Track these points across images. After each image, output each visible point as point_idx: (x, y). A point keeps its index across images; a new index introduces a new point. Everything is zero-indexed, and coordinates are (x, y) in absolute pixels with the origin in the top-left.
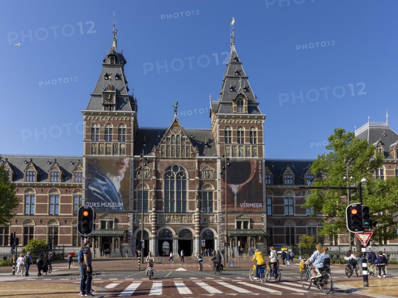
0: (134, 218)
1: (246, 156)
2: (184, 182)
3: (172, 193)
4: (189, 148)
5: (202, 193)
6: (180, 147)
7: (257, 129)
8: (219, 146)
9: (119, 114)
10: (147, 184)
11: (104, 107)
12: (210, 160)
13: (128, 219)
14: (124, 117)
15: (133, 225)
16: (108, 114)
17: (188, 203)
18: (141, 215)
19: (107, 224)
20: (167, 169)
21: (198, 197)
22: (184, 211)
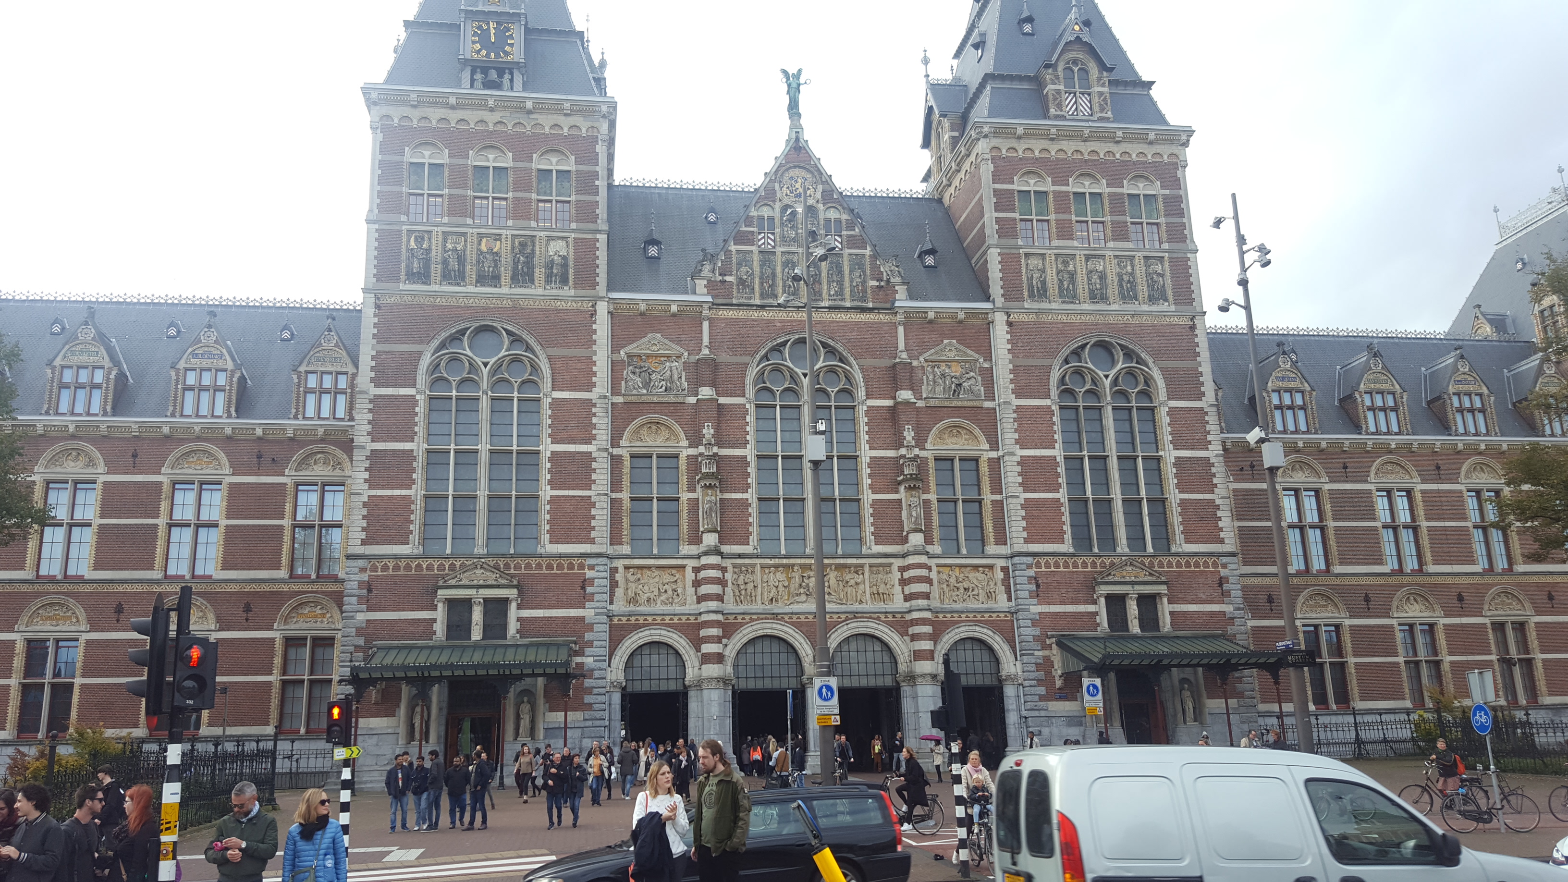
0: (612, 585)
1: (1123, 298)
2: (847, 417)
3: (793, 463)
7: (1156, 189)
8: (994, 258)
9: (540, 107)
10: (670, 421)
11: (466, 75)
12: (961, 316)
13: (583, 588)
14: (566, 123)
15: (610, 617)
16: (491, 103)
17: (867, 511)
18: (649, 567)
19: (477, 615)
20: (766, 357)
21: (917, 483)
22: (852, 548)
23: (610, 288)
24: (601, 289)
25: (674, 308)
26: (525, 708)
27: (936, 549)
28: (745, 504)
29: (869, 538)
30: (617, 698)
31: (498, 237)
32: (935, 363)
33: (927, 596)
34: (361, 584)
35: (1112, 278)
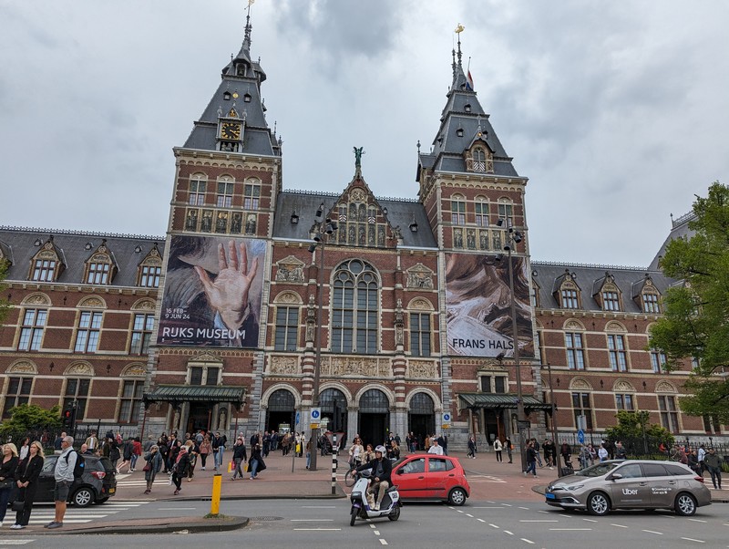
0: (265, 363)
1: (494, 248)
2: (373, 294)
3: (349, 313)
4: (384, 230)
5: (409, 316)
6: (366, 227)
7: (511, 203)
8: (440, 228)
9: (249, 159)
10: (296, 293)
11: (218, 145)
12: (425, 253)
13: (252, 364)
14: (259, 166)
15: (263, 378)
16: (228, 157)
17: (380, 335)
18: (282, 356)
19: (205, 374)
20: (340, 267)
21: (401, 324)
22: (372, 351)
23: (273, 236)
24: (269, 236)
25: (301, 245)
26: (223, 416)
27: (409, 353)
28: (326, 330)
29: (380, 348)
30: (264, 413)
31: (226, 213)
32: (413, 273)
33: (403, 373)
34: (155, 358)
35: (491, 240)
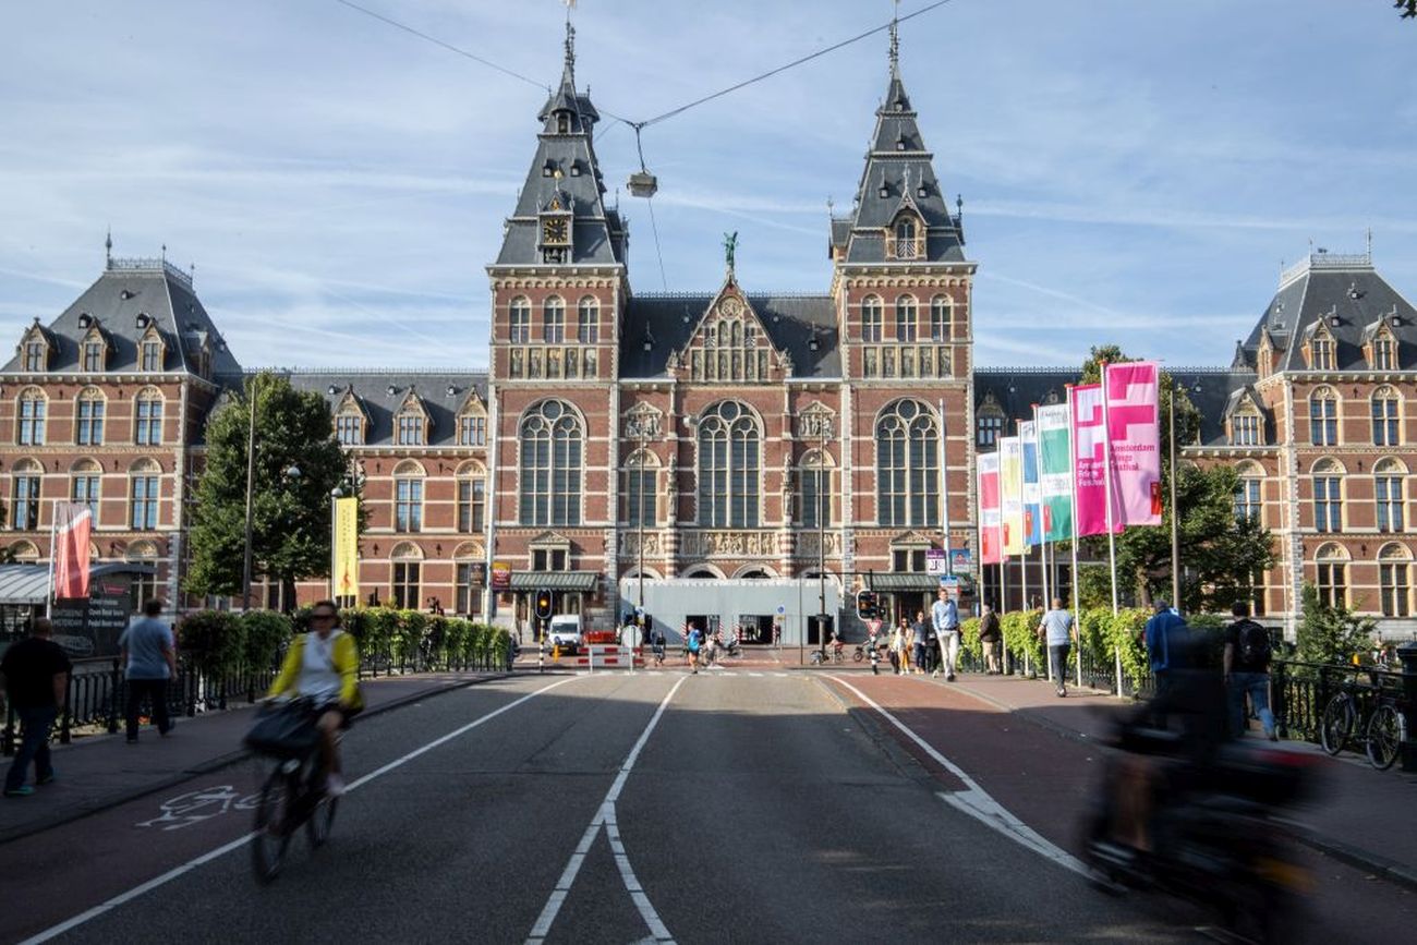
0: (619, 543)
1: (922, 373)
2: (753, 448)
3: (721, 475)
4: (766, 356)
5: (801, 475)
6: (743, 355)
7: (950, 303)
8: (844, 348)
9: (581, 272)
10: (652, 453)
11: (541, 254)
12: (823, 386)
13: (603, 545)
14: (595, 280)
15: (618, 560)
16: (554, 271)
17: (762, 502)
19: (549, 558)
20: (708, 413)
21: (790, 487)
22: (752, 523)
23: (621, 374)
24: (614, 377)
25: (655, 387)
27: (801, 524)
29: (762, 518)
31: (558, 349)
32: (807, 415)
33: (793, 550)
35: (917, 361)
